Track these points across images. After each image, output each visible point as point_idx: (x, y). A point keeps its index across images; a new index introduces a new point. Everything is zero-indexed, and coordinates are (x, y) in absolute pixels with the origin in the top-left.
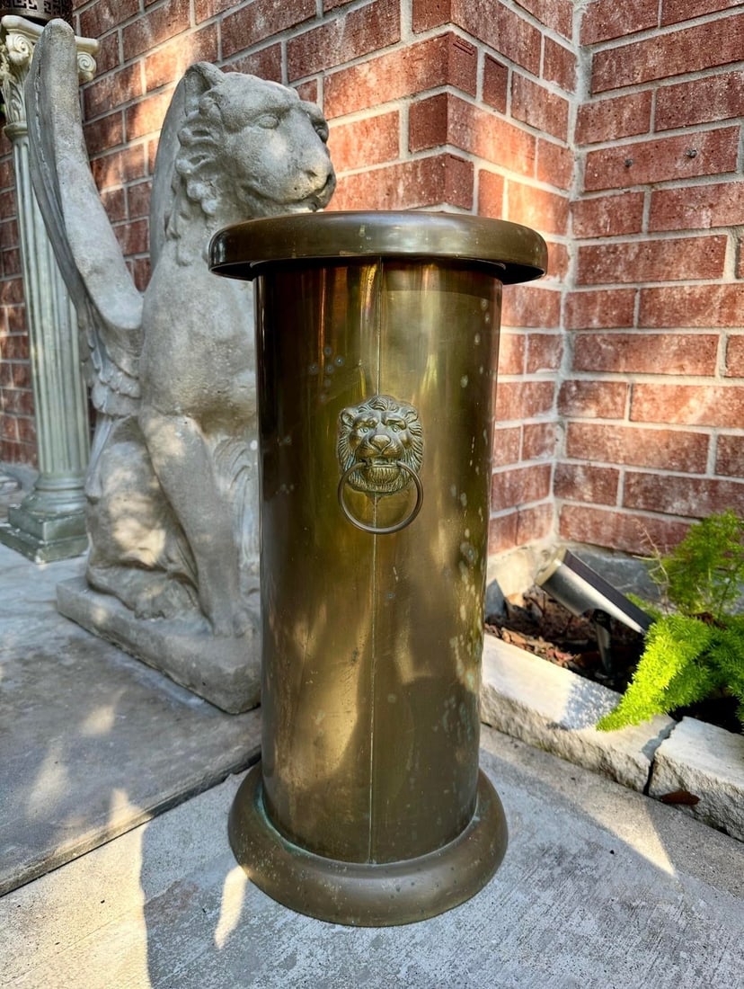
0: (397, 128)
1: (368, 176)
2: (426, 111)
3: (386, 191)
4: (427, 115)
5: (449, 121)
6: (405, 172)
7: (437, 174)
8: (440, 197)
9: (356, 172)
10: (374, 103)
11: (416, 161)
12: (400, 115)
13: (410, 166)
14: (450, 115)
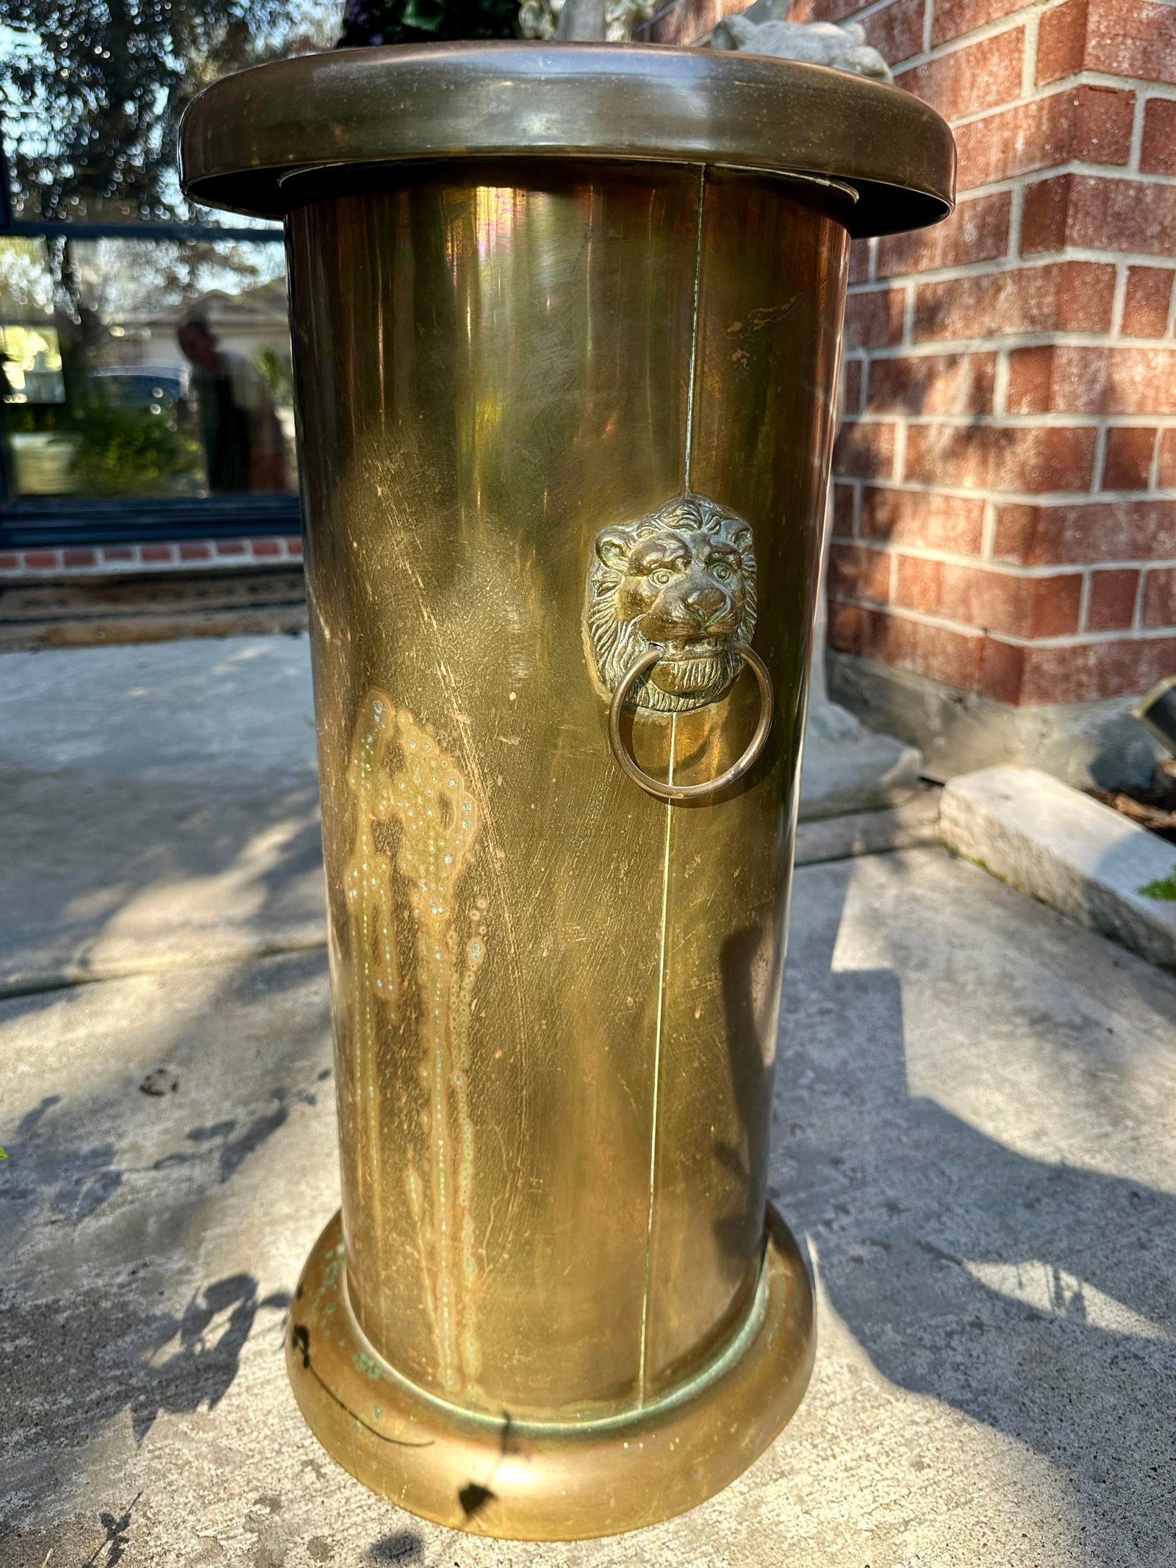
0: (1021, 52)
1: (980, 126)
2: (1060, 22)
3: (1001, 147)
4: (1060, 30)
5: (1089, 35)
6: (1027, 116)
7: (1066, 117)
8: (1069, 152)
9: (966, 121)
10: (995, 15)
11: (1042, 100)
12: (1027, 31)
13: (1033, 107)
14: (1091, 26)
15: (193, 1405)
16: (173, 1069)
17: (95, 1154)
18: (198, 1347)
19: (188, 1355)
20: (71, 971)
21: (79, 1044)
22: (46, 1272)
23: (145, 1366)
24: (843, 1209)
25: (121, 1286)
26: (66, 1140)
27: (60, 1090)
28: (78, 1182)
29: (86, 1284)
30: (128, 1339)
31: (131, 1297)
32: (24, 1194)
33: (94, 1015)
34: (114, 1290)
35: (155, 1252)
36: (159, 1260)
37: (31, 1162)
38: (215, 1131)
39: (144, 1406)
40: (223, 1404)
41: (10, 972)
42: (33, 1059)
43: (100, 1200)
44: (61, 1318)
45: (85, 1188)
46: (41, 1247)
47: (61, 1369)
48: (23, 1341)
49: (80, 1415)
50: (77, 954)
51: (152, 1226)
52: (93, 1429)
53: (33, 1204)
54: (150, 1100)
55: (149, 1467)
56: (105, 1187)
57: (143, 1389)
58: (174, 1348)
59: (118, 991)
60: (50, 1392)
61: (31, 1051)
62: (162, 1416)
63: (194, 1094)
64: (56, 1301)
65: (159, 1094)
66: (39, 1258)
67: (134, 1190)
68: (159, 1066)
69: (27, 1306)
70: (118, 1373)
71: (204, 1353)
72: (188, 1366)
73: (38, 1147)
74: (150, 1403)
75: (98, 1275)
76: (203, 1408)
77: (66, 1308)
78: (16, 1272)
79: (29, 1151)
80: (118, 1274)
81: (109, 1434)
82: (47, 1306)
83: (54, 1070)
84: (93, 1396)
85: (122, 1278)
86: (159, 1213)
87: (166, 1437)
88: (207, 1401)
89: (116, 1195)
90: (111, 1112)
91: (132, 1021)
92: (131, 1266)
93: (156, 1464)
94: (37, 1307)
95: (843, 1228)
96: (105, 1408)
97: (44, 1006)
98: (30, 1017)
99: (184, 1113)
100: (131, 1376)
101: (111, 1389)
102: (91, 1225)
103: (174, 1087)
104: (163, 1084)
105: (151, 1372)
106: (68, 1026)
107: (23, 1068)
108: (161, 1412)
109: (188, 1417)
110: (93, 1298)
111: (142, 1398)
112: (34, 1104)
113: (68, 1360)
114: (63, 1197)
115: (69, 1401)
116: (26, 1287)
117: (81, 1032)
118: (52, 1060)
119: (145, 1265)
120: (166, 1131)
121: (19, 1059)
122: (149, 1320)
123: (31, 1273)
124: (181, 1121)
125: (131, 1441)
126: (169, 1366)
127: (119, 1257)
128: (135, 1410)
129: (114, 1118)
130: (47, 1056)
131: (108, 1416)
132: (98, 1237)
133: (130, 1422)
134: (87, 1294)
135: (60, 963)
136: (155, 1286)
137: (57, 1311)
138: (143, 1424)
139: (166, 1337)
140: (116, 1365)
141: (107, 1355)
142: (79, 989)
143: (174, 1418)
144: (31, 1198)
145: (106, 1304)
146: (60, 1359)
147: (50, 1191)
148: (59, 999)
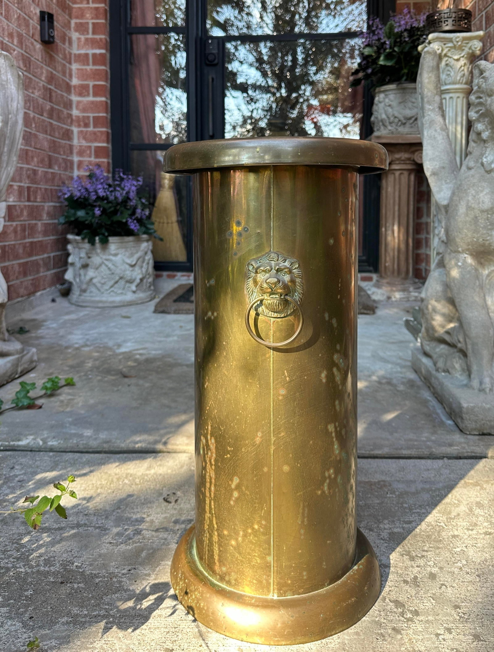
15: (126, 629)
16: (179, 493)
17: (137, 520)
18: (139, 607)
19: (134, 608)
20: (160, 447)
21: (150, 476)
22: (100, 561)
23: (117, 607)
24: (449, 630)
25: (123, 574)
26: (129, 512)
27: (136, 493)
28: (126, 530)
29: (112, 570)
30: (116, 595)
31: (124, 579)
32: (105, 530)
33: (160, 465)
34: (120, 575)
35: (140, 564)
36: (141, 568)
37: (113, 518)
38: (183, 522)
39: (110, 623)
40: (138, 631)
41: (137, 443)
42: (131, 478)
43: (130, 539)
44: (97, 580)
45: (127, 533)
46: (102, 551)
47: (89, 599)
48: (81, 585)
49: (88, 619)
50: (163, 440)
51: (144, 554)
52: (90, 625)
53: (107, 534)
54: (166, 504)
55: (102, 647)
56: (134, 534)
57: (113, 616)
58: (130, 604)
59: (173, 458)
60: (82, 607)
61: (131, 475)
62: (115, 628)
63: (182, 506)
64: (99, 573)
65: (170, 502)
66: (100, 556)
67: (144, 538)
68: (174, 492)
69: (88, 573)
70: (107, 607)
71: (140, 609)
72: (133, 613)
73: (118, 513)
74: (113, 623)
75: (117, 568)
76: (130, 630)
77: (101, 577)
78: (90, 558)
79: (114, 513)
80: (124, 569)
81: (94, 629)
82: (95, 575)
83: (136, 484)
84: (95, 613)
85: (125, 571)
86: (148, 550)
87: (112, 637)
88: (133, 628)
89: (136, 538)
90: (149, 505)
91: (172, 471)
92: (130, 568)
93: (105, 646)
94: (92, 573)
95: (444, 640)
96: (96, 619)
97: (145, 458)
98: (137, 462)
99: (175, 512)
100: (111, 610)
101: (102, 613)
102: (123, 547)
103: (176, 501)
104: (172, 499)
105: (119, 611)
106: (149, 468)
107: (126, 481)
108: (115, 627)
109: (123, 632)
110: (112, 575)
111: (111, 619)
112: (124, 496)
113: (92, 597)
114: (119, 534)
115: (86, 613)
116: (91, 565)
117: (152, 471)
118: (137, 481)
119: (135, 569)
120: (165, 518)
121: (126, 477)
122: (126, 591)
123: (95, 560)
124: (173, 515)
125: (100, 635)
126: (126, 610)
127: (127, 563)
128: (107, 623)
129: (149, 508)
130: (136, 478)
131: (97, 622)
132: (123, 553)
133: (103, 627)
134: (110, 574)
135: (156, 442)
136: (135, 578)
137: (97, 577)
138: (107, 629)
139: (129, 599)
140: (108, 604)
141: (106, 599)
142: (160, 454)
143: (119, 631)
144: (107, 532)
145: (115, 580)
146: (91, 596)
147: (115, 530)
148: (150, 457)
